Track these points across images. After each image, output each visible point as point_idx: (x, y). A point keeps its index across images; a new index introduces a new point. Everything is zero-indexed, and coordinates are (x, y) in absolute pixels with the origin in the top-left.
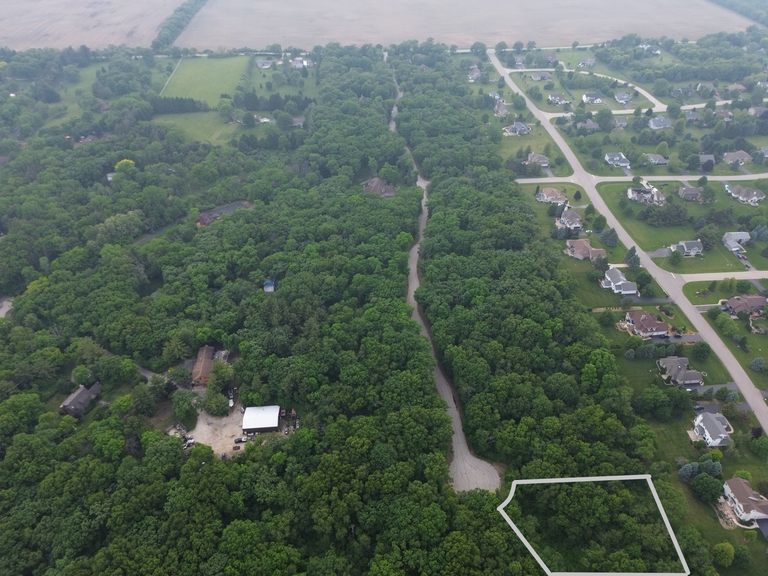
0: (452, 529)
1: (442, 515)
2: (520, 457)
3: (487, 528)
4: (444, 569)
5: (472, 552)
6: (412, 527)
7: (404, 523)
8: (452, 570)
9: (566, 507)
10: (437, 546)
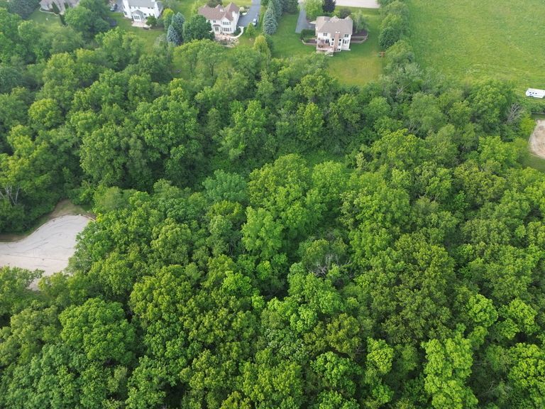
0: (124, 298)
1: (93, 306)
2: (66, 171)
3: (148, 243)
4: (187, 331)
5: (176, 274)
6: (85, 375)
7: (68, 390)
8: (194, 317)
9: (164, 139)
10: (144, 332)
